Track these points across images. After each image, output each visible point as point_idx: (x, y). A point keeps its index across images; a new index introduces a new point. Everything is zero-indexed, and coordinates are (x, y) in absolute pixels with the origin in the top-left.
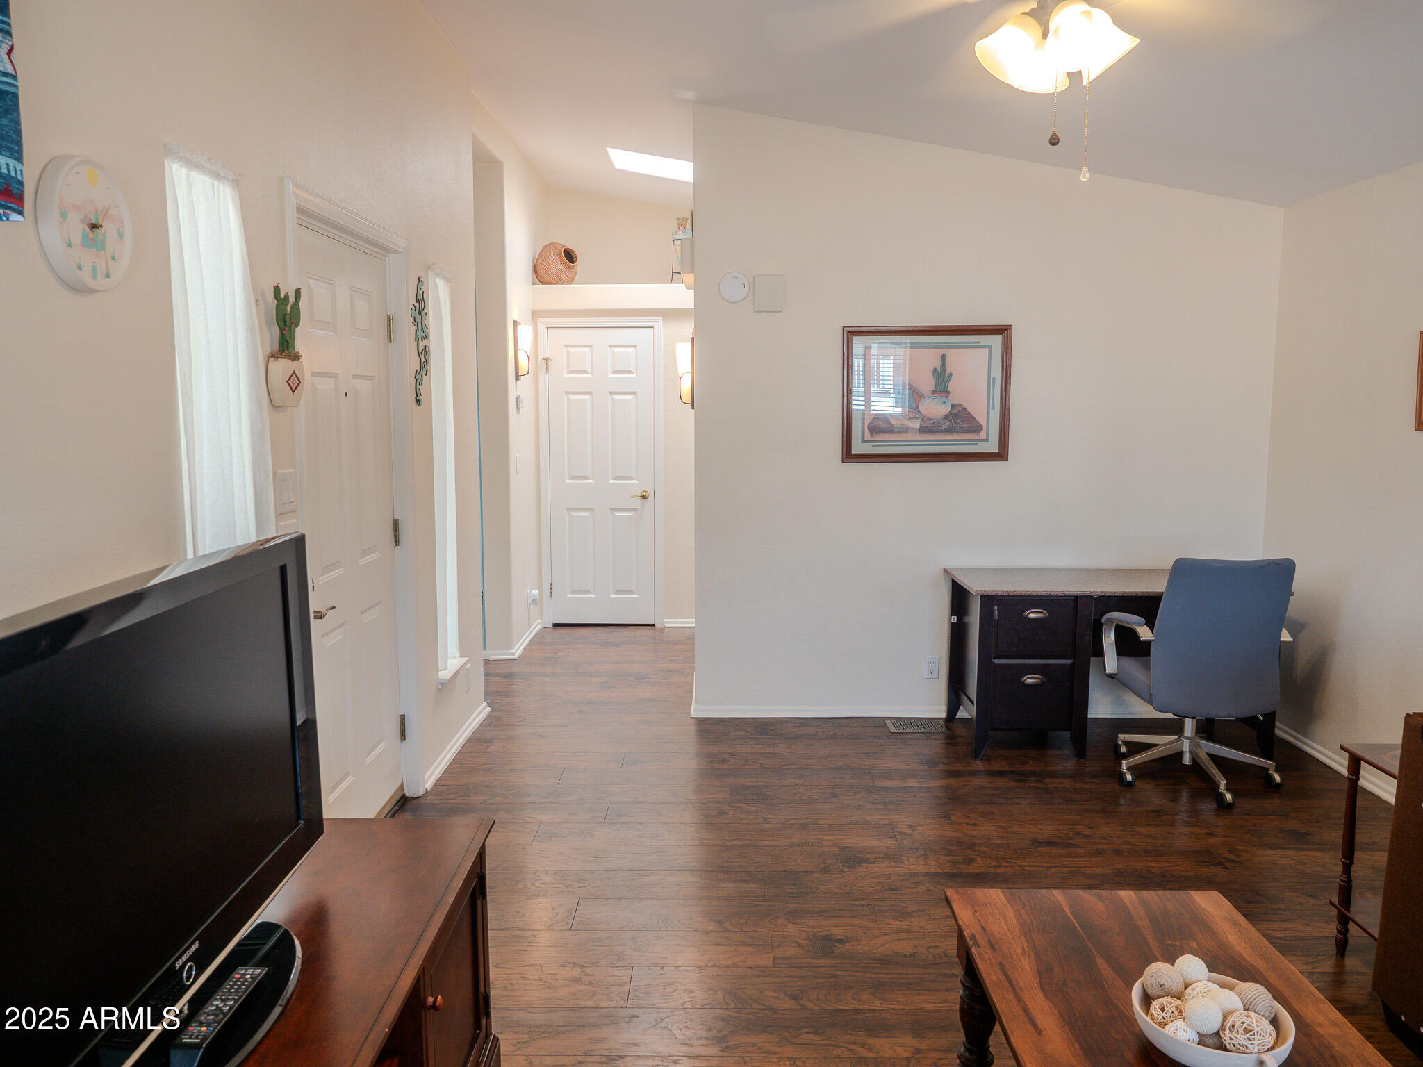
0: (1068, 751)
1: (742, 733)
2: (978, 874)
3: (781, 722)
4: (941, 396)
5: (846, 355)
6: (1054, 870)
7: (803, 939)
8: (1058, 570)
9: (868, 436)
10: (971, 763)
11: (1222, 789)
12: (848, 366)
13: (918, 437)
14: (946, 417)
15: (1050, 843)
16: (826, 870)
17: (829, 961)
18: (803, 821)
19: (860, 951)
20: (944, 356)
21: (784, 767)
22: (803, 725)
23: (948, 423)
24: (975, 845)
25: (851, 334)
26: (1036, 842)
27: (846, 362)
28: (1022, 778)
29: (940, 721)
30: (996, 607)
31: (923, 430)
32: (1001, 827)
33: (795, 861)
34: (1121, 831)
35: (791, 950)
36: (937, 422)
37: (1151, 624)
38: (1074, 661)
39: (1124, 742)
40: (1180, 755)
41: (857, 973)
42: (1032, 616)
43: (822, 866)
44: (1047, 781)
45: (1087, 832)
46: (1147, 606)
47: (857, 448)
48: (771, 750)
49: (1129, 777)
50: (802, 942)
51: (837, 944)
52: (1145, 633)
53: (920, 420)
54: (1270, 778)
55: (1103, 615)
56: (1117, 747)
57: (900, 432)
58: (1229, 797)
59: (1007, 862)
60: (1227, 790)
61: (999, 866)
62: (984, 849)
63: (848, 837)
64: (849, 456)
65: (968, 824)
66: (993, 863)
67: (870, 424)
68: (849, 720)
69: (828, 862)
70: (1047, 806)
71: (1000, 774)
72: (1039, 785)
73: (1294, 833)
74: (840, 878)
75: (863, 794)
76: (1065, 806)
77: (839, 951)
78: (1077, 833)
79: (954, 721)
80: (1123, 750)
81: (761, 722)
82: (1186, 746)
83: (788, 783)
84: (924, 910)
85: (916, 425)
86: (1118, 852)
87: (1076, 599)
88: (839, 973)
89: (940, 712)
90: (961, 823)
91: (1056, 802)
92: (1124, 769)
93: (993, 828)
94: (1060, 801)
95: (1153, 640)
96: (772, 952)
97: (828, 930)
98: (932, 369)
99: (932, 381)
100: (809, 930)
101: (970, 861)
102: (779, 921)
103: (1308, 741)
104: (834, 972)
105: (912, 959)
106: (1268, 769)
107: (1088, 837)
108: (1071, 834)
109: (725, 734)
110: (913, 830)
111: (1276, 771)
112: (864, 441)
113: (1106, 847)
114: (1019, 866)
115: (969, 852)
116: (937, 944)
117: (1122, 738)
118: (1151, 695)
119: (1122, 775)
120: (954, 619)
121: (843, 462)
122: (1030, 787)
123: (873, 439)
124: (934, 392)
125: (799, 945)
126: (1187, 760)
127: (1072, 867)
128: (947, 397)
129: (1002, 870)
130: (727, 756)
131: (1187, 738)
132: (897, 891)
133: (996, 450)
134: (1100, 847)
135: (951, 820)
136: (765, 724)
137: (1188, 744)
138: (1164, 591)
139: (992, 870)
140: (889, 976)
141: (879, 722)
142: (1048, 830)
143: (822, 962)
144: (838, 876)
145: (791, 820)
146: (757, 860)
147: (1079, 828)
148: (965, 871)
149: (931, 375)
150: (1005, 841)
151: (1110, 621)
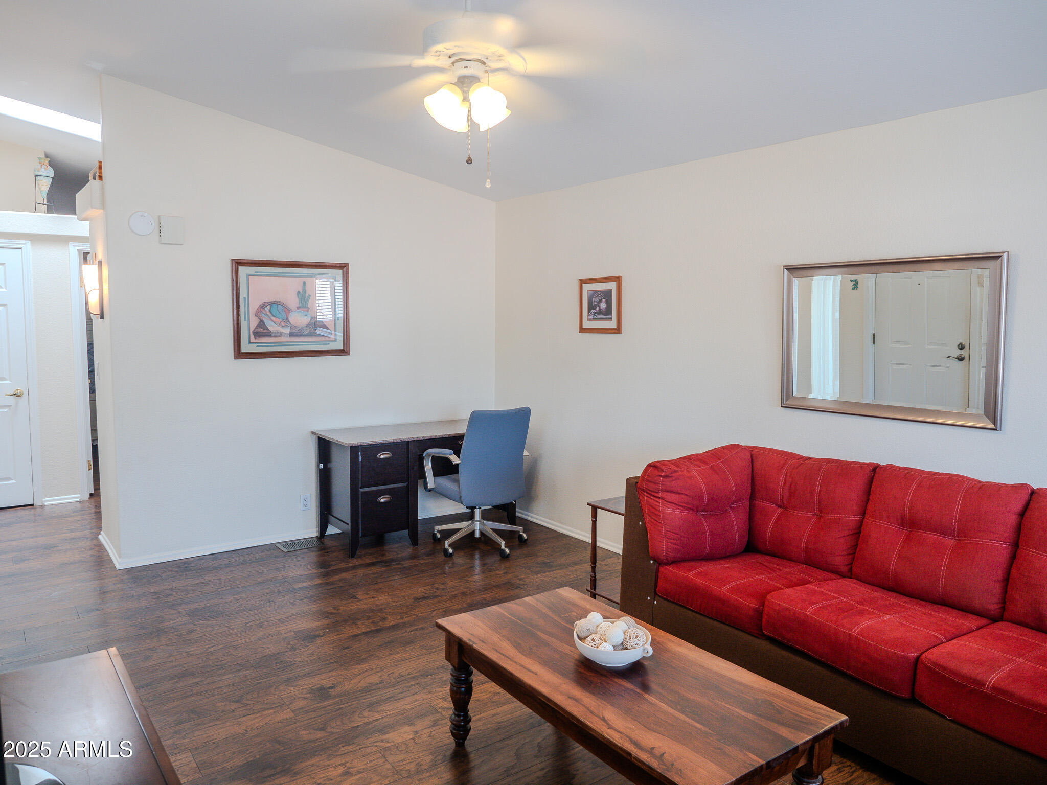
0: (407, 542)
1: (169, 573)
2: (393, 626)
3: (197, 560)
4: (304, 311)
5: (235, 279)
6: (435, 612)
7: (305, 694)
8: (385, 426)
9: (253, 340)
10: (350, 562)
11: (503, 547)
12: (236, 288)
13: (289, 339)
14: (307, 326)
15: (425, 598)
16: (294, 648)
17: (331, 702)
18: (258, 622)
19: (348, 690)
20: (304, 283)
21: (220, 590)
22: (216, 559)
23: (309, 330)
24: (381, 609)
25: (238, 263)
26: (416, 599)
27: (235, 284)
28: (388, 564)
29: (315, 539)
30: (360, 453)
31: (292, 335)
32: (390, 595)
33: (268, 648)
34: (459, 582)
35: (302, 703)
36: (302, 329)
37: (457, 453)
38: (408, 484)
39: (439, 531)
40: (473, 533)
41: (353, 703)
42: (382, 457)
43: (289, 646)
44: (403, 563)
45: (442, 587)
46: (454, 443)
47: (245, 348)
48: (201, 580)
49: (451, 551)
50: (306, 696)
51: (330, 690)
52: (455, 459)
53: (289, 327)
54: (521, 536)
55: (425, 451)
56: (434, 535)
57: (275, 336)
58: (507, 551)
59: (406, 614)
60: (505, 547)
61: (403, 618)
62: (389, 610)
63: (296, 624)
64: (239, 354)
65: (370, 598)
66: (399, 617)
67: (254, 330)
68: (249, 549)
69: (292, 643)
70: (411, 577)
71: (373, 564)
72: (399, 566)
73: (544, 563)
74: (307, 650)
75: (290, 595)
76: (421, 575)
77: (333, 693)
78: (437, 589)
79: (325, 537)
80: (439, 536)
81: (182, 563)
82: (477, 526)
83: (230, 600)
84: (373, 655)
85: (287, 331)
86: (464, 594)
87: (408, 443)
88: (341, 706)
89: (314, 532)
90: (366, 599)
91: (415, 574)
92: (447, 546)
93: (386, 597)
94: (417, 573)
95: (460, 463)
96: (289, 708)
97: (318, 684)
98: (296, 293)
99: (297, 300)
100: (305, 687)
101: (384, 619)
102: (281, 688)
103: (529, 514)
104: (339, 707)
105: (383, 684)
106: (519, 532)
107: (443, 589)
108: (434, 590)
109: (155, 577)
110: (338, 610)
111: (524, 532)
112: (250, 343)
113: (456, 592)
114: (415, 615)
115: (380, 614)
116: (393, 671)
117: (437, 529)
118: (461, 497)
119: (446, 551)
120: (321, 466)
121: (235, 359)
122: (395, 569)
123: (257, 341)
124: (298, 308)
125: (305, 698)
126: (477, 535)
127: (444, 608)
128: (308, 311)
129: (406, 620)
130: (168, 592)
131: (477, 521)
132: (349, 648)
133: (342, 348)
134: (453, 593)
135: (358, 598)
136: (184, 563)
137: (478, 526)
138: (465, 432)
139: (401, 621)
140: (375, 698)
141: (273, 547)
142: (420, 591)
143: (326, 703)
144: (304, 650)
145: (248, 623)
146: (240, 655)
147: (436, 585)
148: (385, 626)
149: (296, 296)
150: (398, 603)
151: (429, 455)
